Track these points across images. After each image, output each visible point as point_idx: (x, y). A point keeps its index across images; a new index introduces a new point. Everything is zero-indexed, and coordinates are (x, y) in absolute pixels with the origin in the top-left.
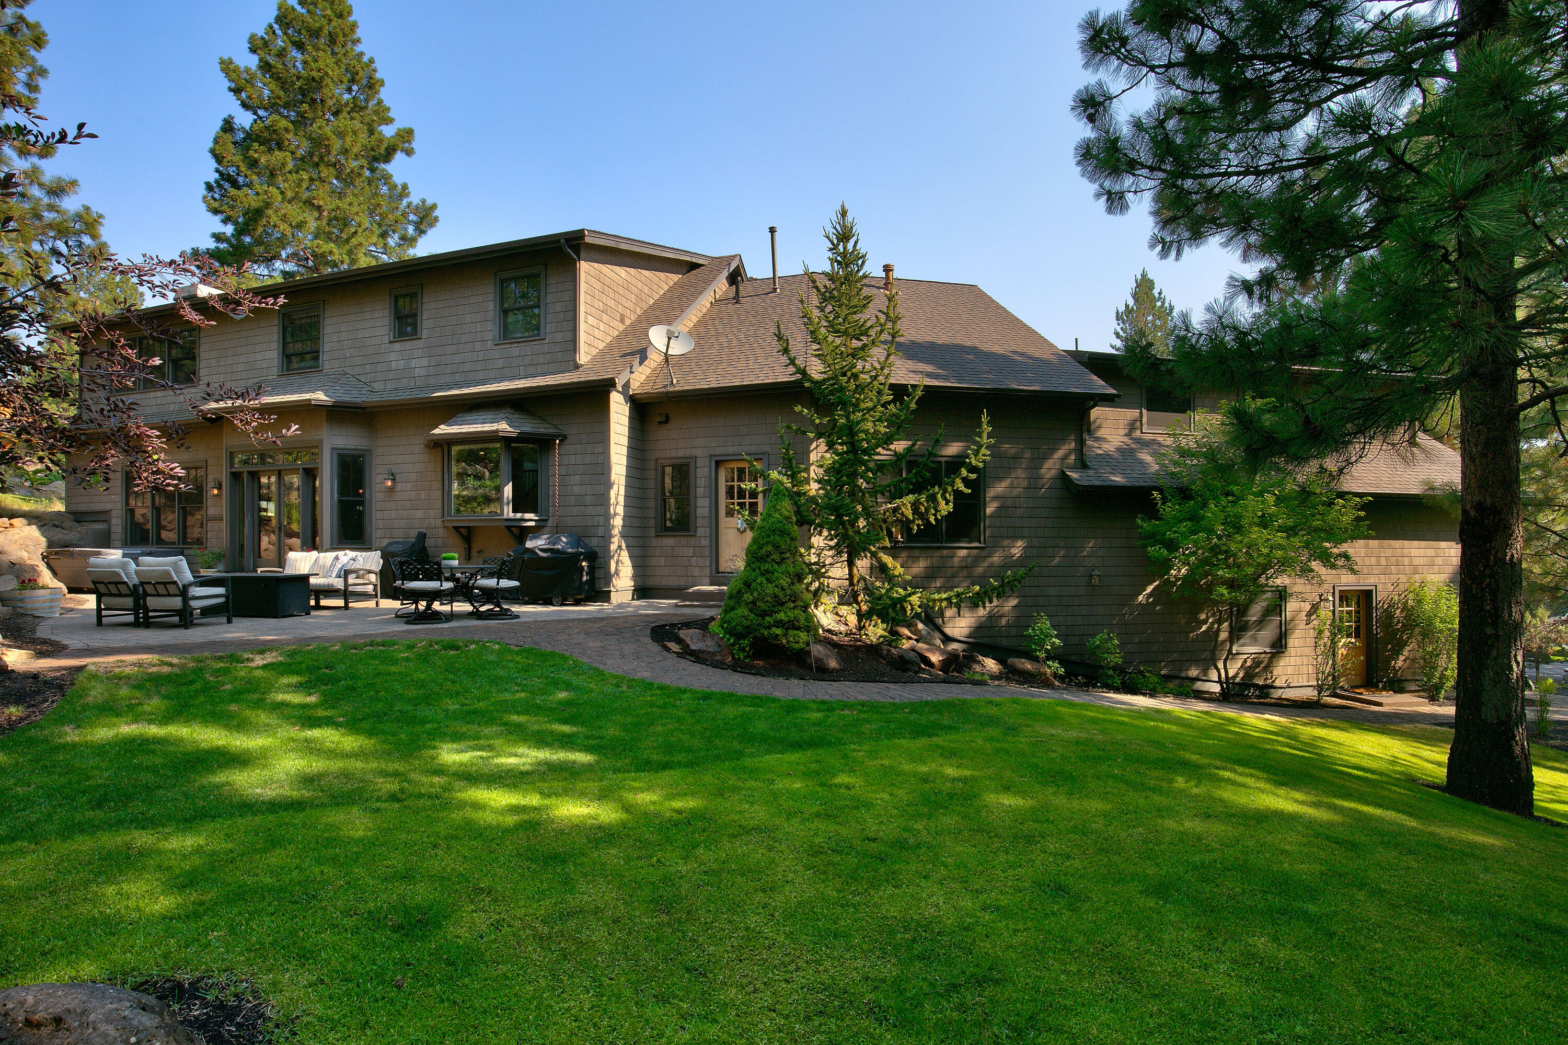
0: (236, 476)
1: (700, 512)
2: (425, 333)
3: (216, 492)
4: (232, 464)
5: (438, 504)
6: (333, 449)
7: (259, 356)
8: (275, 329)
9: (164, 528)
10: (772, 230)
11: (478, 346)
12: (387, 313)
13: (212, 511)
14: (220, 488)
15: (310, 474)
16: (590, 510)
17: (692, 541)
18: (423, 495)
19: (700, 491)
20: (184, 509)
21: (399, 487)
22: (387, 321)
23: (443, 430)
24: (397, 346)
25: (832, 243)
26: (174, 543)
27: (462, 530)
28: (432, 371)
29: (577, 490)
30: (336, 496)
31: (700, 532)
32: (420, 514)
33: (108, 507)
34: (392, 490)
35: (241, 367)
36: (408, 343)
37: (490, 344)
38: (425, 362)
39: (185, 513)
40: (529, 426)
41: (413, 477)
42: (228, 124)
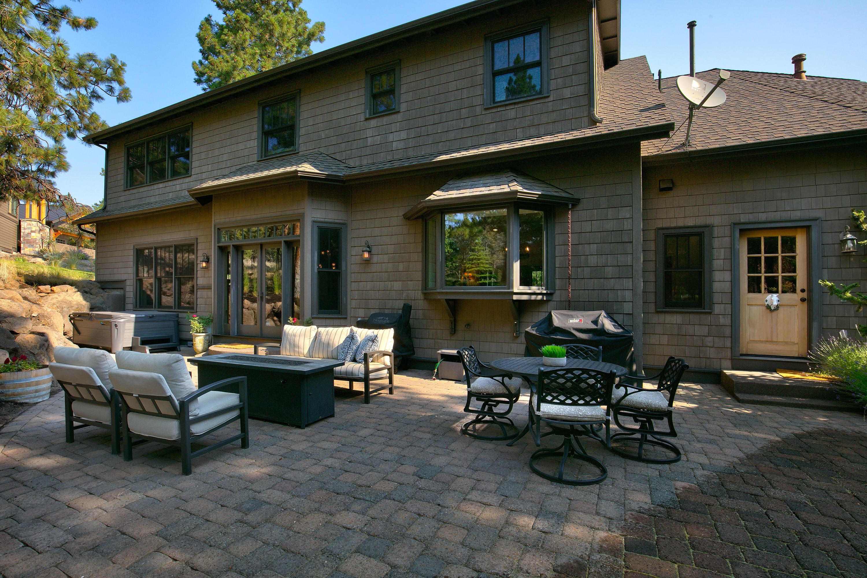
0: (223, 250)
1: (717, 286)
2: (403, 107)
3: (204, 264)
4: (219, 241)
5: (419, 276)
6: (314, 222)
7: (241, 146)
8: (255, 121)
9: (165, 294)
10: (692, 25)
11: (464, 112)
12: (362, 92)
13: (201, 281)
14: (208, 261)
15: (291, 246)
16: (611, 283)
17: (708, 319)
18: (401, 267)
19: (717, 264)
20: (179, 279)
21: (375, 259)
22: (362, 100)
23: (440, 195)
24: (373, 123)
26: (171, 307)
27: (450, 303)
28: (411, 143)
29: (593, 260)
30: (316, 267)
31: (718, 309)
32: (397, 285)
33: (124, 277)
34: (367, 262)
35: (225, 157)
36: (385, 119)
37: (478, 109)
38: (403, 135)
39: (180, 283)
41: (391, 249)
42: (208, 20)
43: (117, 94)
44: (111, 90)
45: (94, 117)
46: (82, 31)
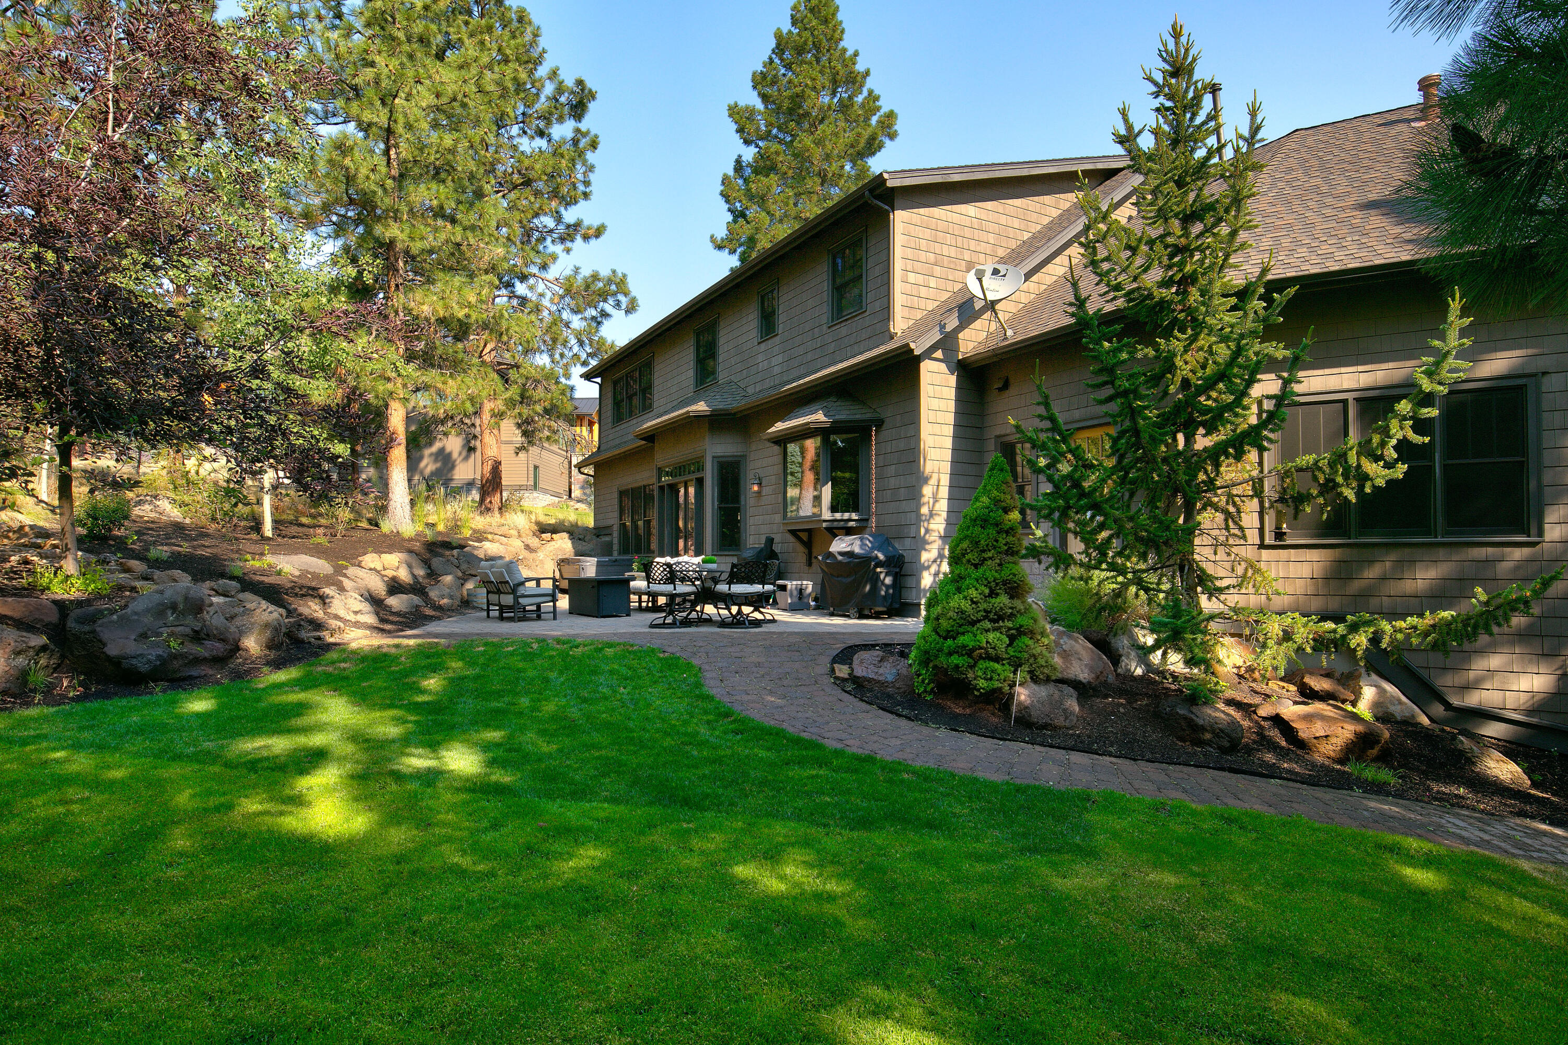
0: (663, 489)
2: (781, 329)
4: (659, 480)
6: (713, 458)
8: (692, 349)
11: (816, 332)
12: (756, 314)
15: (700, 482)
16: (904, 506)
22: (756, 323)
23: (780, 426)
24: (761, 347)
25: (1155, 83)
27: (802, 535)
28: (784, 366)
29: (892, 483)
30: (716, 503)
33: (610, 522)
34: (758, 494)
35: (674, 389)
36: (770, 342)
37: (825, 327)
38: (781, 358)
40: (847, 412)
42: (738, 162)
43: (624, 306)
44: (618, 305)
45: (602, 341)
46: (593, 242)
